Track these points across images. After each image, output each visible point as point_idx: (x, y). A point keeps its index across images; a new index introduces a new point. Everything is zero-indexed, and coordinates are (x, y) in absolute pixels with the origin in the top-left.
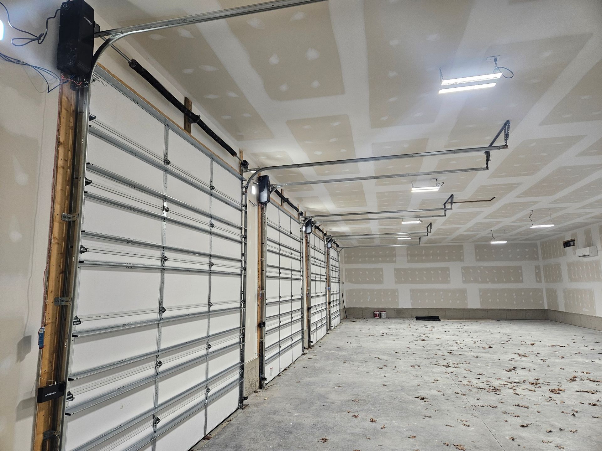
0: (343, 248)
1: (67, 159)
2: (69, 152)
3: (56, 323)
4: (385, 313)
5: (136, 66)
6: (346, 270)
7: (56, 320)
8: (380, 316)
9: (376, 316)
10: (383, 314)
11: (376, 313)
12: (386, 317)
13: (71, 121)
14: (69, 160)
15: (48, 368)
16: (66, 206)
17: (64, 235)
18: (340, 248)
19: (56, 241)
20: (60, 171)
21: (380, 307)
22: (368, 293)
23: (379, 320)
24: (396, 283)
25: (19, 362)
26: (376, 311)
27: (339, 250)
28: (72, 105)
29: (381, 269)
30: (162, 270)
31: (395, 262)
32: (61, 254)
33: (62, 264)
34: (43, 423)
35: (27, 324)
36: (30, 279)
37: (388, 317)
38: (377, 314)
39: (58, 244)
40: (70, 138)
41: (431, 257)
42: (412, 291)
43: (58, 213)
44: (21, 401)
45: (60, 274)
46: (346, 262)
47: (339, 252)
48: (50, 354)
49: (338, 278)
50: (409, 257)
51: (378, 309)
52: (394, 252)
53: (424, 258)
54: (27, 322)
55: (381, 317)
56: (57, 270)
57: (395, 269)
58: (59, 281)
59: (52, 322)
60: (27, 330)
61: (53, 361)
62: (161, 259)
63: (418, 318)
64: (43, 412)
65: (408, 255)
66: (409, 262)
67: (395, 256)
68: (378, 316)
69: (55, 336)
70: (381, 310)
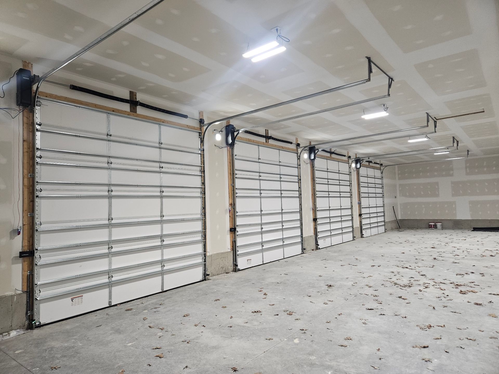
0: (386, 166)
1: (29, 147)
2: (31, 144)
3: (30, 224)
4: (440, 224)
5: (74, 88)
6: (400, 185)
7: (30, 223)
8: (435, 227)
9: (431, 227)
10: (439, 225)
11: (430, 224)
12: (442, 228)
13: (30, 128)
14: (31, 148)
15: (28, 244)
16: (31, 170)
17: (31, 184)
18: (384, 166)
19: (27, 187)
20: (26, 154)
21: (436, 219)
22: (423, 206)
23: (435, 230)
24: (453, 195)
25: (11, 240)
26: (431, 223)
27: (382, 168)
28: (31, 120)
29: (437, 183)
30: (110, 197)
31: (452, 175)
32: (30, 193)
33: (31, 197)
34: (27, 267)
35: (14, 224)
36: (13, 205)
37: (443, 228)
38: (432, 225)
39: (28, 188)
40: (31, 137)
41: (494, 168)
42: (471, 202)
43: (26, 174)
44: (14, 257)
45: (30, 202)
46: (399, 179)
47: (383, 170)
48: (28, 238)
49: (382, 193)
50: (468, 170)
51: (434, 221)
52: (451, 166)
53: (485, 169)
54: (14, 223)
55: (437, 228)
56: (28, 200)
57: (452, 183)
58: (30, 205)
59: (28, 224)
60: (14, 227)
61: (30, 241)
62: (108, 191)
63: (475, 229)
64: (26, 263)
65: (466, 168)
66: (467, 174)
67: (452, 169)
68: (433, 227)
69: (30, 231)
70: (436, 221)
